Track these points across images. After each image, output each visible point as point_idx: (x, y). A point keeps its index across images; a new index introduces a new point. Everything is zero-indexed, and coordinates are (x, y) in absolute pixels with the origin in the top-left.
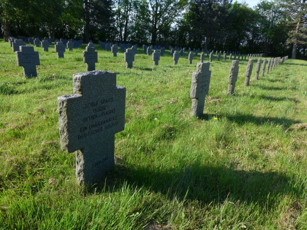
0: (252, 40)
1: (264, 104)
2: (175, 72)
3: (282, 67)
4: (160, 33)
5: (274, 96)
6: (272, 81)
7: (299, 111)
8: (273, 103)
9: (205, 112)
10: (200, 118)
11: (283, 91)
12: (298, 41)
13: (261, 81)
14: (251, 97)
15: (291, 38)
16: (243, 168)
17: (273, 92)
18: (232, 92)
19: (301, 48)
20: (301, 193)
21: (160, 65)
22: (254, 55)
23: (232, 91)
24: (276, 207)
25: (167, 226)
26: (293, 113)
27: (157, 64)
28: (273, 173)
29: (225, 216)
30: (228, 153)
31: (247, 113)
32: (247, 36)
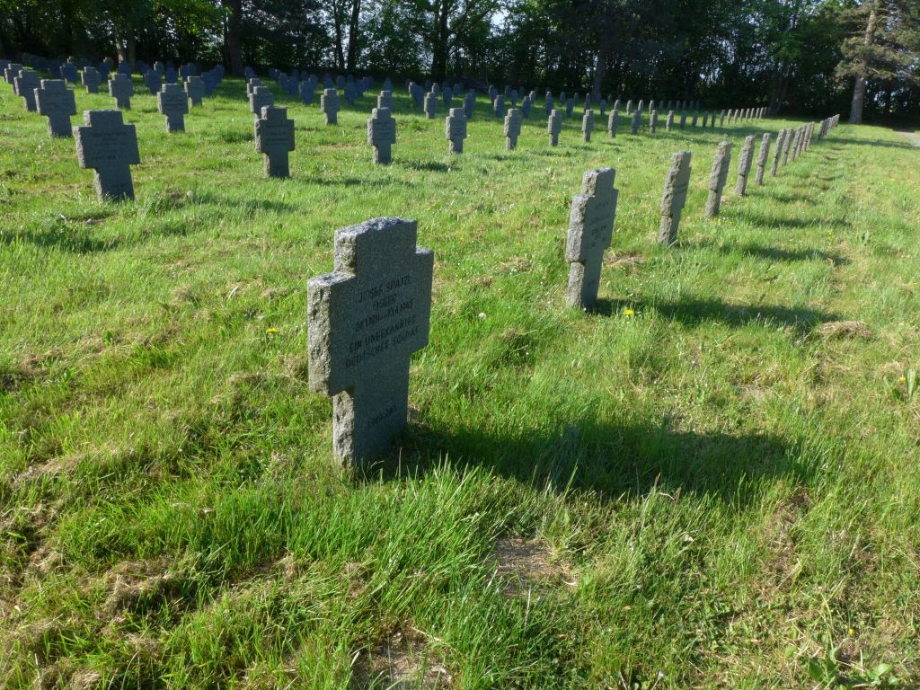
0: (736, 65)
1: (754, 272)
2: (513, 174)
3: (818, 153)
4: (456, 43)
5: (783, 246)
6: (784, 200)
7: (843, 287)
8: (777, 266)
9: (602, 294)
10: (590, 310)
11: (808, 231)
12: (870, 68)
13: (754, 199)
14: (721, 249)
15: (849, 60)
16: (692, 428)
17: (782, 232)
18: (670, 238)
19: (877, 92)
20: (813, 474)
21: (467, 154)
22: (740, 111)
23: (673, 233)
24: (757, 503)
25: (535, 540)
26: (827, 293)
27: (458, 149)
28: (759, 437)
29: (651, 522)
30: (659, 395)
31: (707, 296)
32: (722, 55)
